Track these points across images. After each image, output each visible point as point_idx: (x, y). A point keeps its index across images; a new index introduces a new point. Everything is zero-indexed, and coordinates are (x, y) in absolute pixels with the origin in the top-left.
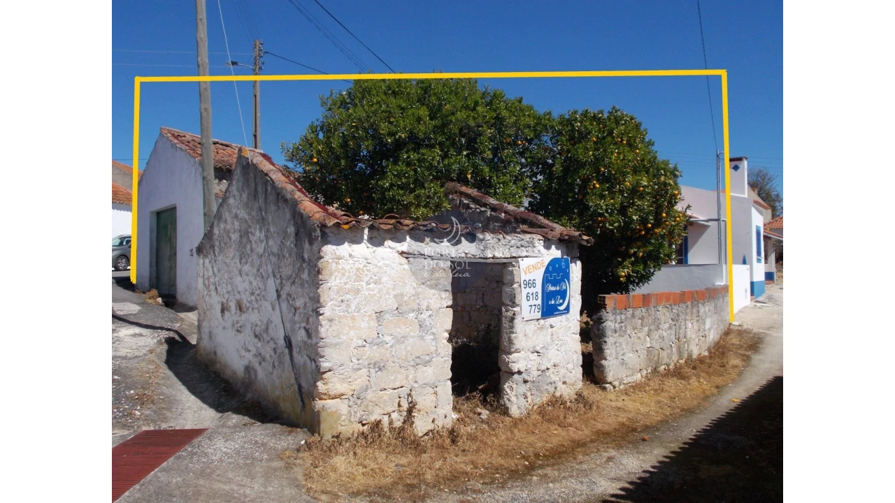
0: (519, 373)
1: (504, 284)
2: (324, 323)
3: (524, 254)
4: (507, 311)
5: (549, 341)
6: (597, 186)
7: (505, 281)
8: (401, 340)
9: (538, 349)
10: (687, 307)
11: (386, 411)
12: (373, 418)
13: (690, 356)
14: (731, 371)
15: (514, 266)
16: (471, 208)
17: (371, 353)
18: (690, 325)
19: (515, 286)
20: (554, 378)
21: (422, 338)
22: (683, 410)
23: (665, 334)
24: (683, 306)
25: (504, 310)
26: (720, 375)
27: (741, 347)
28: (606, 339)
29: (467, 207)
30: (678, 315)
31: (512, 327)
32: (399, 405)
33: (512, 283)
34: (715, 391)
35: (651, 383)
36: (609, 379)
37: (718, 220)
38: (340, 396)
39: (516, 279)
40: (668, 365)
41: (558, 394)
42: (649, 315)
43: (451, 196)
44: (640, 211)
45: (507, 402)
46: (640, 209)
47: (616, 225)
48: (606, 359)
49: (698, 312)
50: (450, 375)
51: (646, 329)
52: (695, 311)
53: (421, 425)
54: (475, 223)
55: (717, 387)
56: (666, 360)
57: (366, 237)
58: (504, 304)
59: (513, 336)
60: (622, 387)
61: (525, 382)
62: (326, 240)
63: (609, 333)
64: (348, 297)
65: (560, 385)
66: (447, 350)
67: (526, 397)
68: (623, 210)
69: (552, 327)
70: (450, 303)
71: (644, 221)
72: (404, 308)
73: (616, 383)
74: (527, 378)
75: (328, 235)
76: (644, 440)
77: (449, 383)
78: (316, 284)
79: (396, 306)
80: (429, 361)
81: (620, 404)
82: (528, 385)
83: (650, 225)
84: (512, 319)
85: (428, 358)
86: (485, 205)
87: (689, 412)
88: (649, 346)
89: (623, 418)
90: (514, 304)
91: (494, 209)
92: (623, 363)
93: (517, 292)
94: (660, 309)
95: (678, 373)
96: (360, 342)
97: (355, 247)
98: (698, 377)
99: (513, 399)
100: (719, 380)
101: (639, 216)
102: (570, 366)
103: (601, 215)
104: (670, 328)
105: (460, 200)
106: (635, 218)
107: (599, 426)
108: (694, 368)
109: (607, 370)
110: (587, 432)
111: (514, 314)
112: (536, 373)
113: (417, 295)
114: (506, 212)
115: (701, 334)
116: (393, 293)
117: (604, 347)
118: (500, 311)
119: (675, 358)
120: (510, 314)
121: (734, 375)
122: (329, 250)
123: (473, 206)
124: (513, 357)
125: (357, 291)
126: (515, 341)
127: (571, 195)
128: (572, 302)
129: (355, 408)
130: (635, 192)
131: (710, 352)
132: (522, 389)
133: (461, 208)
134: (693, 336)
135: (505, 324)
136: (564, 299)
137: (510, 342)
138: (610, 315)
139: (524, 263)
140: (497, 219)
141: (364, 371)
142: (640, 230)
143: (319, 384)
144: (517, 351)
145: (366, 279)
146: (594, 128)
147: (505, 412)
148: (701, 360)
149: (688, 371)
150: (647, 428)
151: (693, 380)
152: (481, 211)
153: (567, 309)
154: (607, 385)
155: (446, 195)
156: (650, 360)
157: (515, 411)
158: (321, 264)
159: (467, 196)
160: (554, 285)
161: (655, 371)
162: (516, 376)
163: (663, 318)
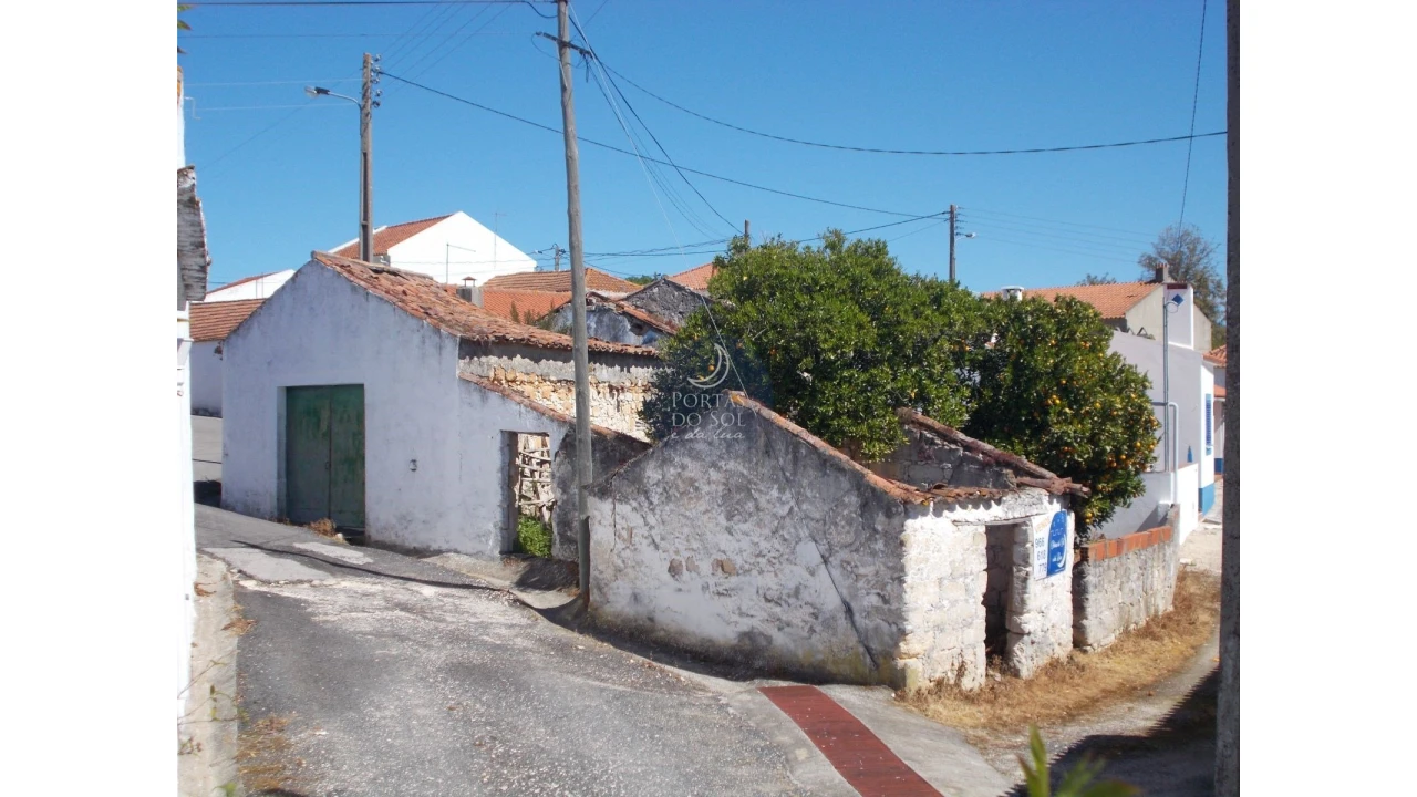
0: (1029, 634)
1: (1016, 543)
2: (908, 590)
3: (1035, 512)
4: (1018, 571)
5: (1050, 599)
6: (1058, 401)
7: (1017, 540)
8: (954, 603)
9: (1043, 609)
10: (1154, 550)
11: (944, 670)
12: (938, 676)
13: (1156, 611)
14: (1201, 628)
15: (1027, 525)
16: (937, 445)
17: (935, 616)
18: (1156, 573)
19: (1028, 545)
20: (1052, 640)
21: (966, 600)
22: (1169, 671)
23: (1134, 586)
24: (1150, 549)
25: (1015, 570)
26: (1192, 634)
27: (1205, 598)
28: (1088, 596)
29: (932, 442)
30: (1146, 562)
31: (1025, 588)
32: (953, 665)
33: (1026, 541)
34: (1192, 651)
35: (1125, 645)
36: (1090, 641)
37: (1164, 404)
38: (916, 656)
39: (1030, 539)
40: (1137, 624)
41: (1056, 656)
42: (1122, 565)
43: (906, 427)
44: (1114, 439)
45: (1018, 664)
46: (1112, 437)
47: (1086, 456)
48: (1086, 618)
49: (1164, 555)
50: (984, 636)
51: (1119, 581)
52: (1161, 555)
53: (967, 683)
54: (941, 462)
55: (1193, 648)
56: (1135, 618)
57: (931, 510)
58: (1014, 564)
59: (1026, 596)
60: (1100, 649)
61: (1033, 643)
62: (907, 516)
63: (1091, 589)
64: (922, 565)
65: (1056, 646)
66: (982, 611)
67: (1032, 659)
68: (1093, 440)
69: (1052, 585)
70: (985, 566)
71: (1117, 452)
72: (956, 574)
73: (1095, 645)
74: (1034, 639)
75: (910, 509)
76: (1150, 695)
77: (984, 645)
78: (900, 556)
79: (950, 571)
80: (971, 624)
81: (1108, 666)
82: (1035, 645)
83: (1124, 457)
84: (1025, 580)
85: (970, 620)
86: (955, 442)
87: (1175, 673)
88: (1120, 601)
89: (1118, 679)
90: (1027, 563)
91: (967, 447)
92: (1101, 623)
93: (1030, 552)
94: (1130, 556)
95: (1147, 633)
96: (929, 607)
97: (924, 518)
98: (1171, 637)
99: (1023, 660)
100: (1192, 640)
101: (1113, 446)
102: (1064, 626)
103: (1067, 444)
104: (1138, 578)
105: (921, 433)
106: (1108, 448)
107: (1102, 686)
108: (1164, 627)
109: (1088, 630)
110: (1095, 690)
111: (1027, 574)
112: (1040, 634)
113: (964, 560)
114: (983, 453)
115: (1167, 584)
116: (949, 560)
117: (1085, 605)
118: (1011, 570)
119: (1143, 615)
120: (1023, 574)
121: (1206, 634)
122: (909, 523)
123: (938, 441)
124: (1025, 617)
125: (927, 560)
126: (1028, 602)
127: (1024, 412)
128: (1068, 558)
129: (927, 667)
130: (1107, 415)
131: (1175, 607)
132: (1029, 650)
133: (923, 443)
134: (1159, 587)
135: (1017, 584)
136: (1062, 555)
137: (1023, 602)
138: (1091, 568)
139: (1035, 521)
140: (973, 461)
141: (931, 632)
142: (1112, 462)
143: (902, 645)
144: (1028, 612)
145: (932, 549)
146: (1051, 325)
147: (1016, 674)
148: (1169, 617)
149: (1156, 630)
150: (1145, 686)
151: (1166, 640)
152: (951, 449)
153: (1064, 566)
154: (1089, 648)
155: (902, 424)
156: (1121, 618)
157: (1025, 673)
158: (903, 536)
159: (930, 429)
160: (1057, 542)
161: (1126, 632)
162: (1026, 637)
163: (1132, 566)
